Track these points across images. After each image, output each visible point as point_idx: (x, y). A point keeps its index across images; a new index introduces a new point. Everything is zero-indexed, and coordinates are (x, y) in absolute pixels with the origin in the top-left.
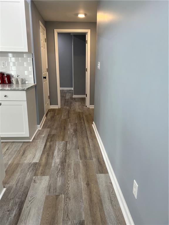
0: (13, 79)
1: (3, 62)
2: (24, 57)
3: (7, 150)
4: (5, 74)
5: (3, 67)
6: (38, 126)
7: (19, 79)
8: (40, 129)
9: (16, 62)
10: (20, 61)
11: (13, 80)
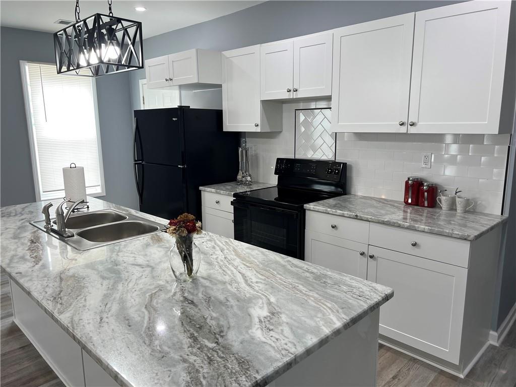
0: (443, 198)
1: (425, 154)
2: (485, 143)
3: (394, 378)
4: (425, 184)
5: (424, 166)
6: (492, 332)
7: (457, 199)
8: (497, 344)
9: (459, 157)
10: (470, 154)
11: (444, 200)
